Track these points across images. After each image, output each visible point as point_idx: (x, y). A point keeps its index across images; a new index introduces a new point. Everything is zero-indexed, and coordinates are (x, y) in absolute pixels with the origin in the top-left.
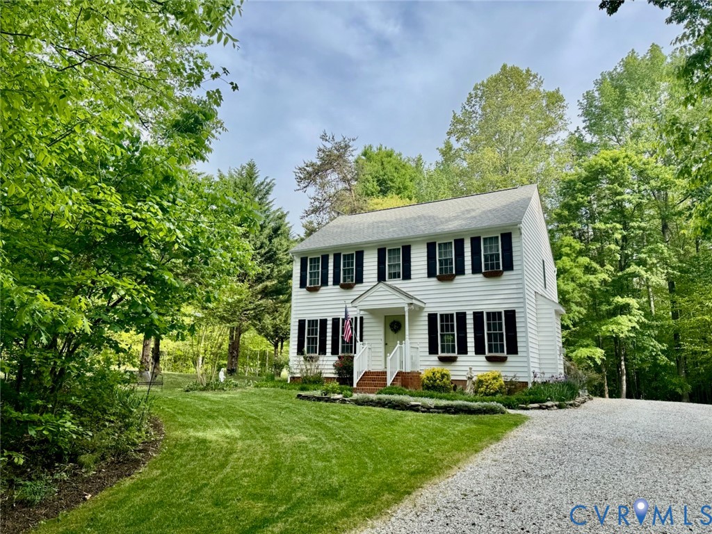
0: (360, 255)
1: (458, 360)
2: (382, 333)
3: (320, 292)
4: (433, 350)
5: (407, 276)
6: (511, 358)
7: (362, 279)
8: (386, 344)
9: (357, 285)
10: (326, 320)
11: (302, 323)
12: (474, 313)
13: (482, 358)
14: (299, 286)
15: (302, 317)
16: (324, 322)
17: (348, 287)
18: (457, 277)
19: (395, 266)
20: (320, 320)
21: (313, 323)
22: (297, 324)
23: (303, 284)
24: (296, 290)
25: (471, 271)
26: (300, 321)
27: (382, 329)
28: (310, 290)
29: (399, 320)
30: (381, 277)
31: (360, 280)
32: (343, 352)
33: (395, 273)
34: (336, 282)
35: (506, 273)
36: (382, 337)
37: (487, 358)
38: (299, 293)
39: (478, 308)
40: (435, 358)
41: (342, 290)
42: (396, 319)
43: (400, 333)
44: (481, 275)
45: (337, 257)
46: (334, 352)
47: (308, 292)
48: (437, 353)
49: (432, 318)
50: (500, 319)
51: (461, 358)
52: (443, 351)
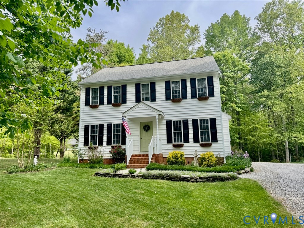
0: (124, 87)
1: (184, 146)
2: (139, 132)
3: (99, 108)
4: (169, 141)
5: (153, 99)
6: (214, 144)
7: (126, 101)
8: (141, 138)
9: (123, 105)
10: (103, 125)
11: (87, 127)
12: (193, 120)
13: (198, 145)
14: (85, 105)
15: (87, 123)
16: (101, 126)
17: (117, 105)
18: (183, 101)
19: (146, 94)
20: (99, 125)
21: (94, 127)
22: (84, 127)
23: (87, 103)
24: (83, 107)
25: (190, 97)
26: (85, 126)
27: (139, 129)
28: (92, 107)
29: (149, 124)
30: (138, 100)
31: (124, 101)
32: (114, 143)
33: (146, 98)
34: (109, 102)
35: (210, 98)
36: (139, 134)
37: (200, 144)
38: (85, 109)
39: (195, 118)
40: (171, 145)
41: (113, 107)
42: (147, 124)
43: (149, 132)
44: (196, 99)
45: (110, 88)
46: (109, 143)
47: (91, 109)
48: (172, 143)
49: (169, 123)
50: (207, 123)
51: (186, 145)
52: (175, 142)
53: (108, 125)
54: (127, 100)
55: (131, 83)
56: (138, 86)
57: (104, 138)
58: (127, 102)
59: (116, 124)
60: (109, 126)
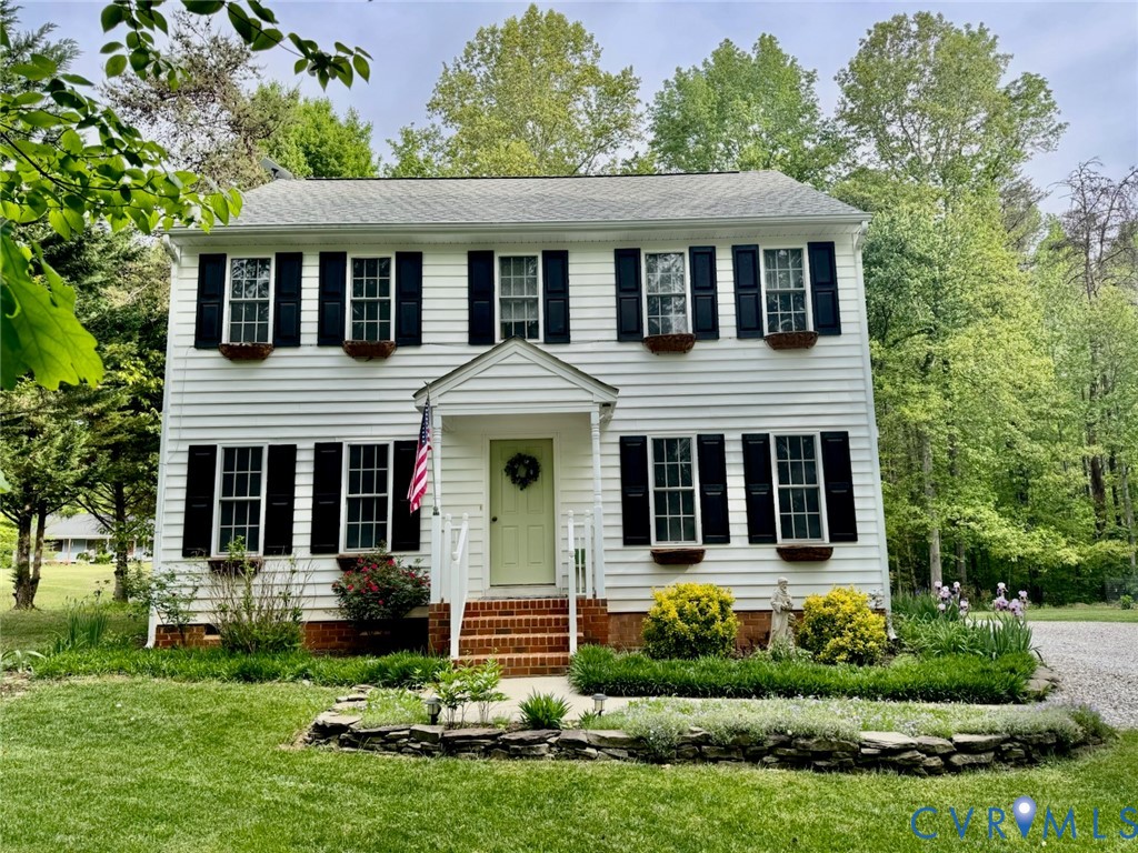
0: (411, 264)
1: (706, 558)
2: (484, 487)
3: (269, 363)
4: (634, 532)
5: (559, 332)
6: (841, 551)
7: (419, 333)
8: (494, 520)
9: (401, 351)
10: (292, 450)
11: (200, 459)
12: (746, 439)
13: (767, 552)
14: (192, 341)
15: (203, 437)
16: (284, 458)
17: (369, 350)
18: (698, 345)
19: (520, 303)
20: (271, 447)
21: (242, 457)
22: (185, 458)
23: (206, 335)
24: (182, 353)
25: (734, 332)
26: (193, 450)
27: (484, 476)
28: (235, 354)
29: (535, 453)
30: (480, 332)
31: (411, 334)
32: (351, 543)
33: (520, 325)
34: (329, 334)
35: (822, 341)
36: (484, 500)
37: (780, 551)
38: (191, 364)
39: (757, 426)
40: (642, 554)
41: (351, 361)
42: (522, 450)
43: (535, 490)
44: (760, 344)
45: (332, 265)
46: (323, 541)
47: (225, 363)
48: (648, 542)
49: (632, 450)
50: (810, 453)
51: (713, 552)
52: (660, 538)
53: (319, 448)
54: (425, 327)
55: (445, 248)
56: (480, 264)
57: (297, 516)
58: (425, 338)
59: (366, 447)
60: (327, 455)
